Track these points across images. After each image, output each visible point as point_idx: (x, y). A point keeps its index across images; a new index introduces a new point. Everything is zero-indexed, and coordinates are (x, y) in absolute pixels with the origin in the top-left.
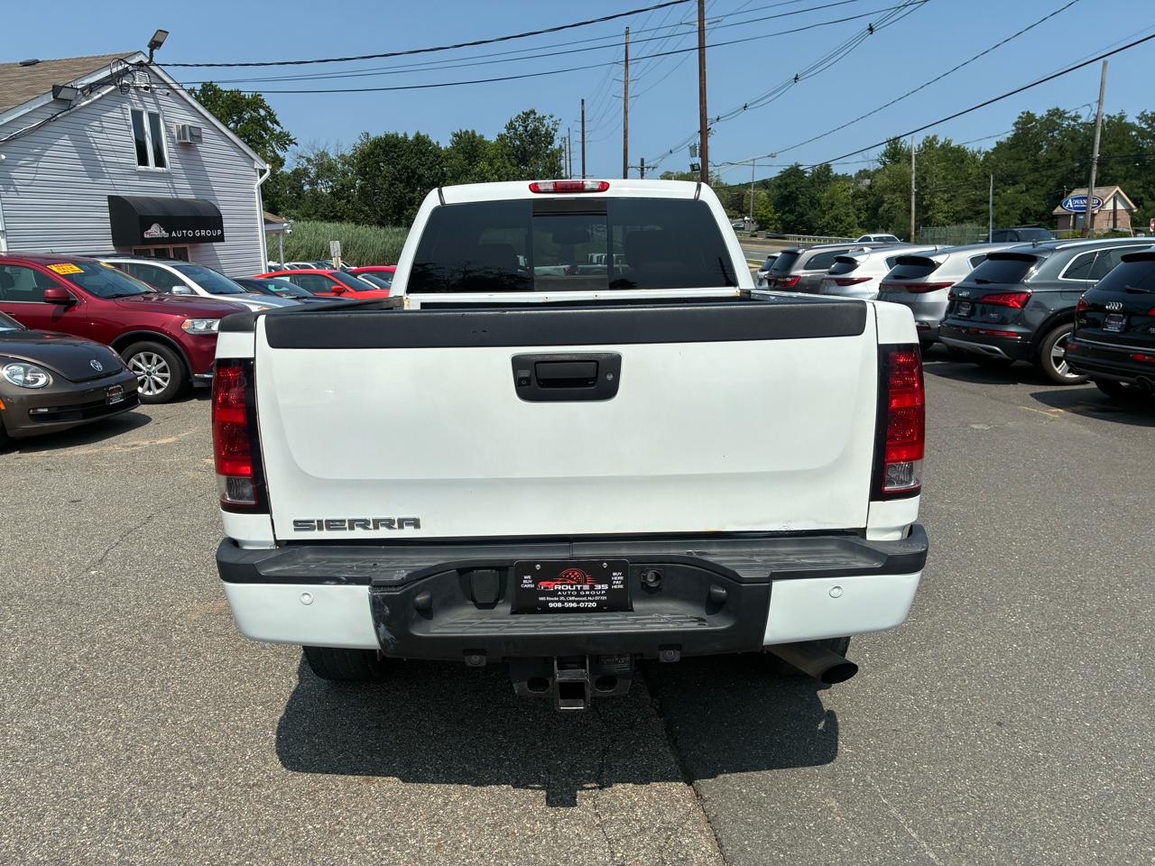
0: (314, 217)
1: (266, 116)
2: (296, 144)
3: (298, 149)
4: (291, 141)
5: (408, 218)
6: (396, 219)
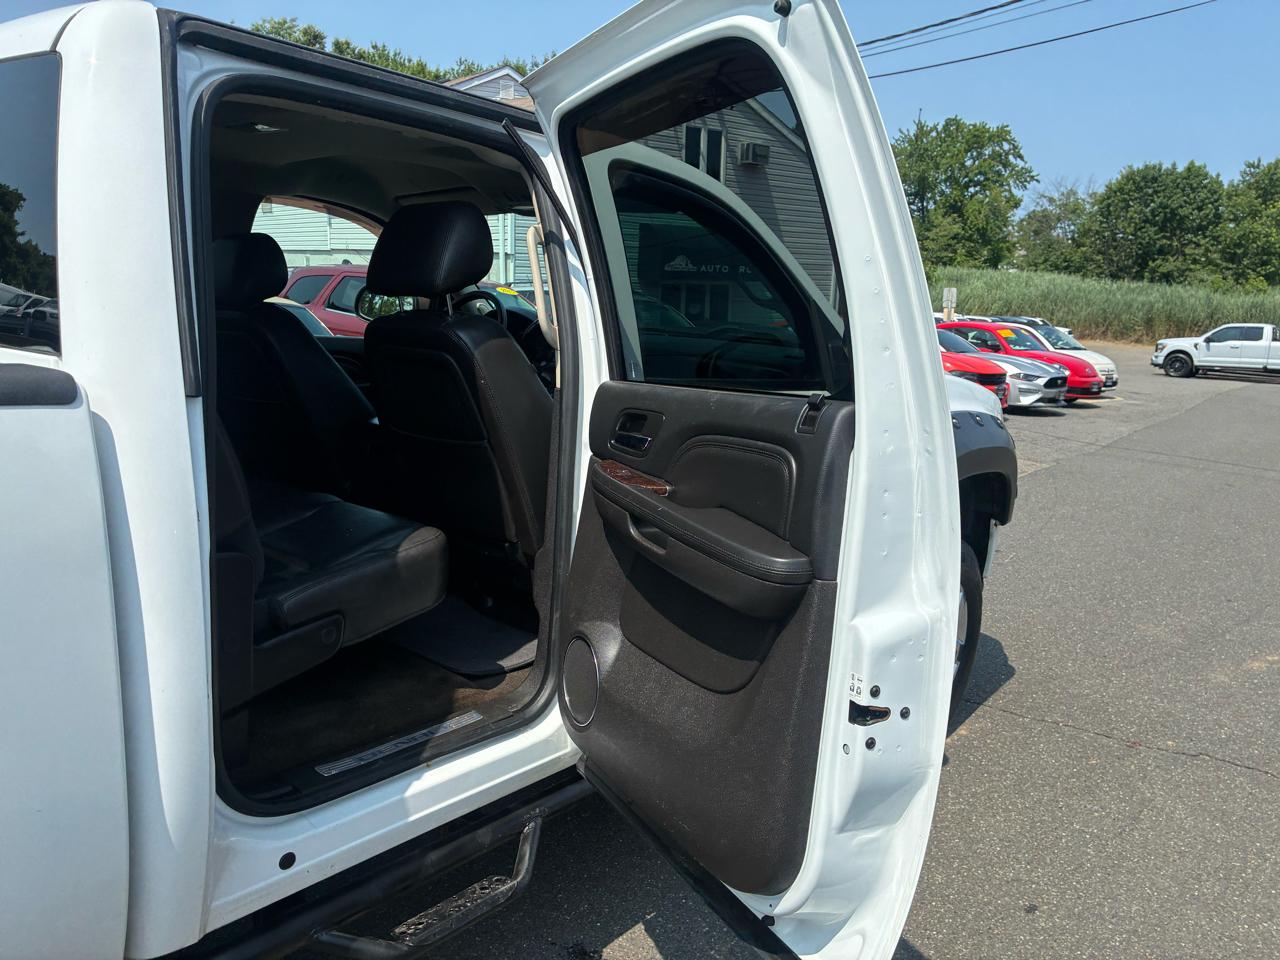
0: (1042, 267)
1: (1010, 150)
2: (1037, 181)
3: (1040, 187)
4: (1032, 177)
5: (1153, 271)
6: (1137, 272)
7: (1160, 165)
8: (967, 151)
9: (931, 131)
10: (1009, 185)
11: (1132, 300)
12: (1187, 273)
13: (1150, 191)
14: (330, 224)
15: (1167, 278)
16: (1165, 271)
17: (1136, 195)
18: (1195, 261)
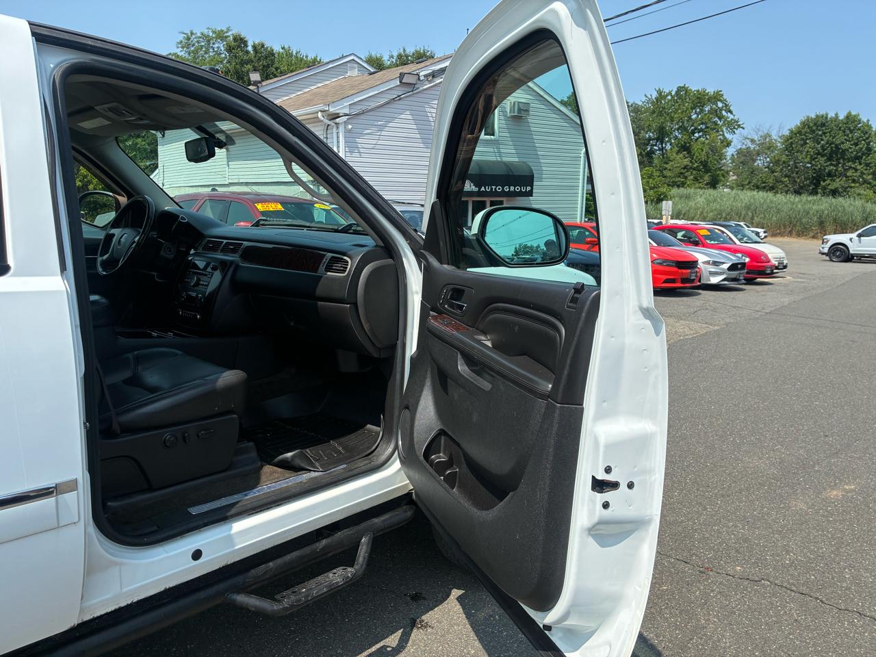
0: (747, 187)
1: (723, 107)
2: (743, 128)
3: (745, 132)
4: (739, 126)
5: (824, 188)
6: (813, 189)
7: (827, 114)
8: (692, 109)
9: (667, 95)
10: (723, 131)
11: (810, 208)
12: (849, 189)
13: (820, 133)
14: (228, 165)
15: (834, 193)
16: (833, 188)
17: (811, 136)
18: (854, 181)
